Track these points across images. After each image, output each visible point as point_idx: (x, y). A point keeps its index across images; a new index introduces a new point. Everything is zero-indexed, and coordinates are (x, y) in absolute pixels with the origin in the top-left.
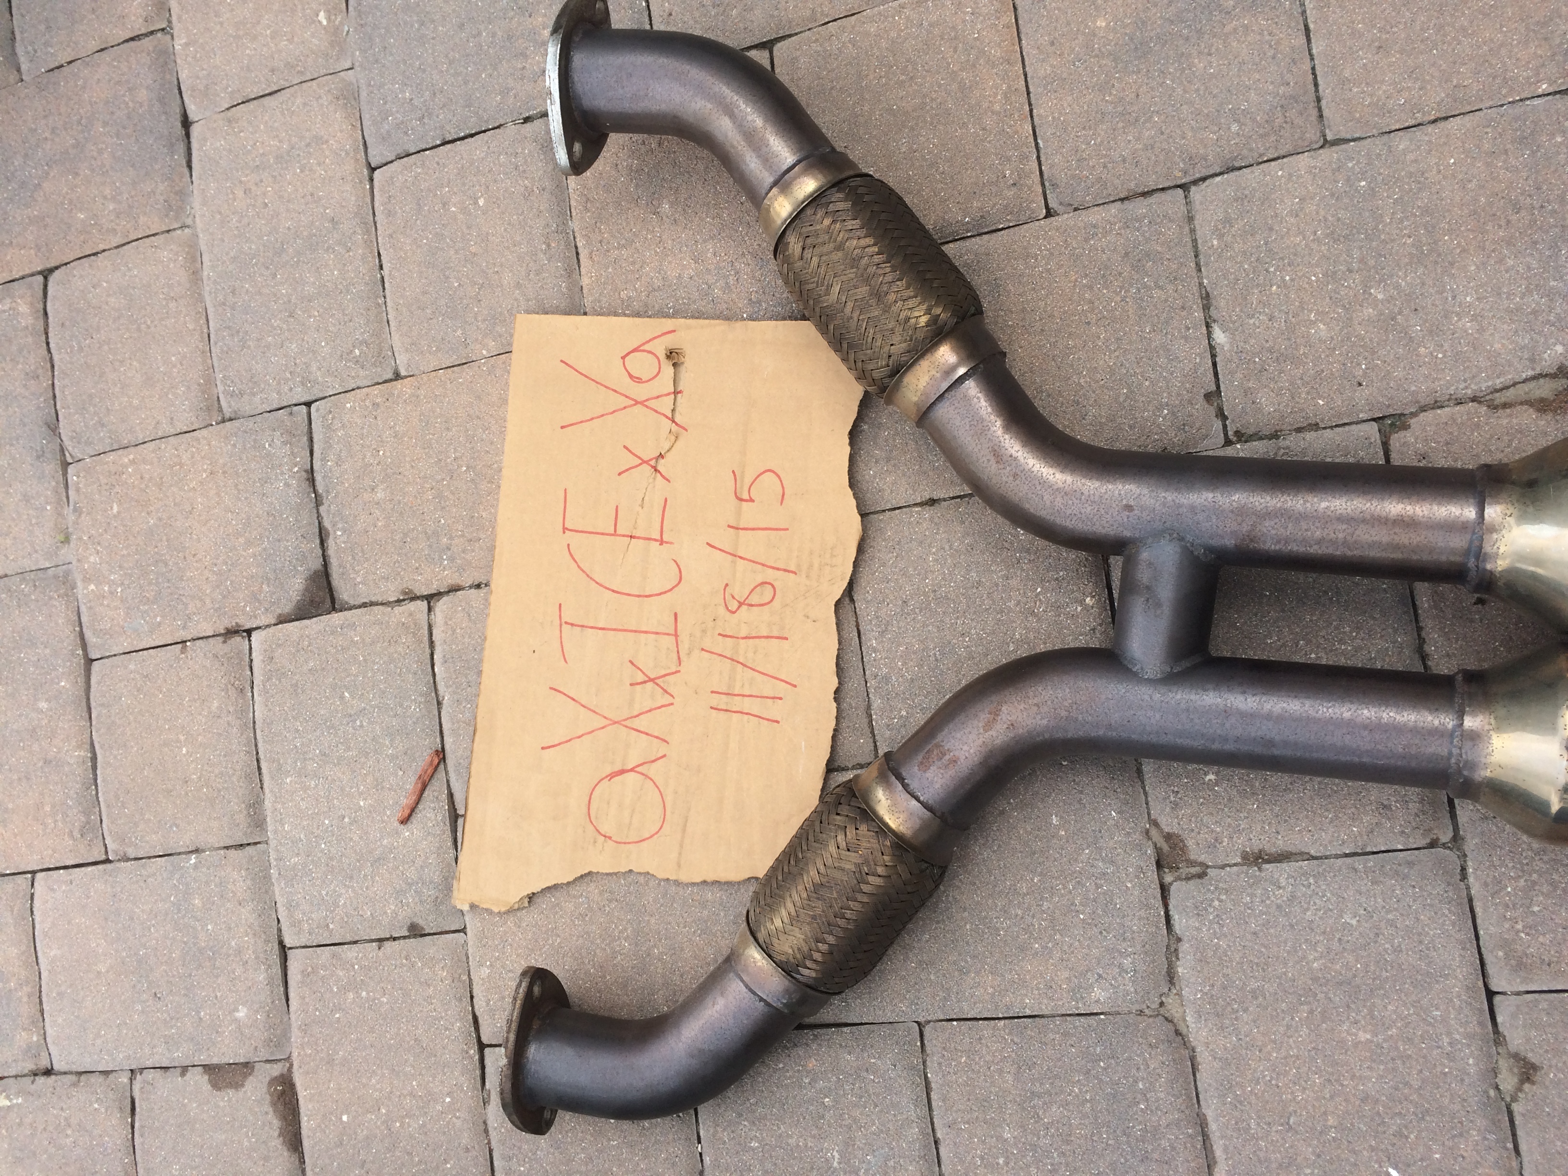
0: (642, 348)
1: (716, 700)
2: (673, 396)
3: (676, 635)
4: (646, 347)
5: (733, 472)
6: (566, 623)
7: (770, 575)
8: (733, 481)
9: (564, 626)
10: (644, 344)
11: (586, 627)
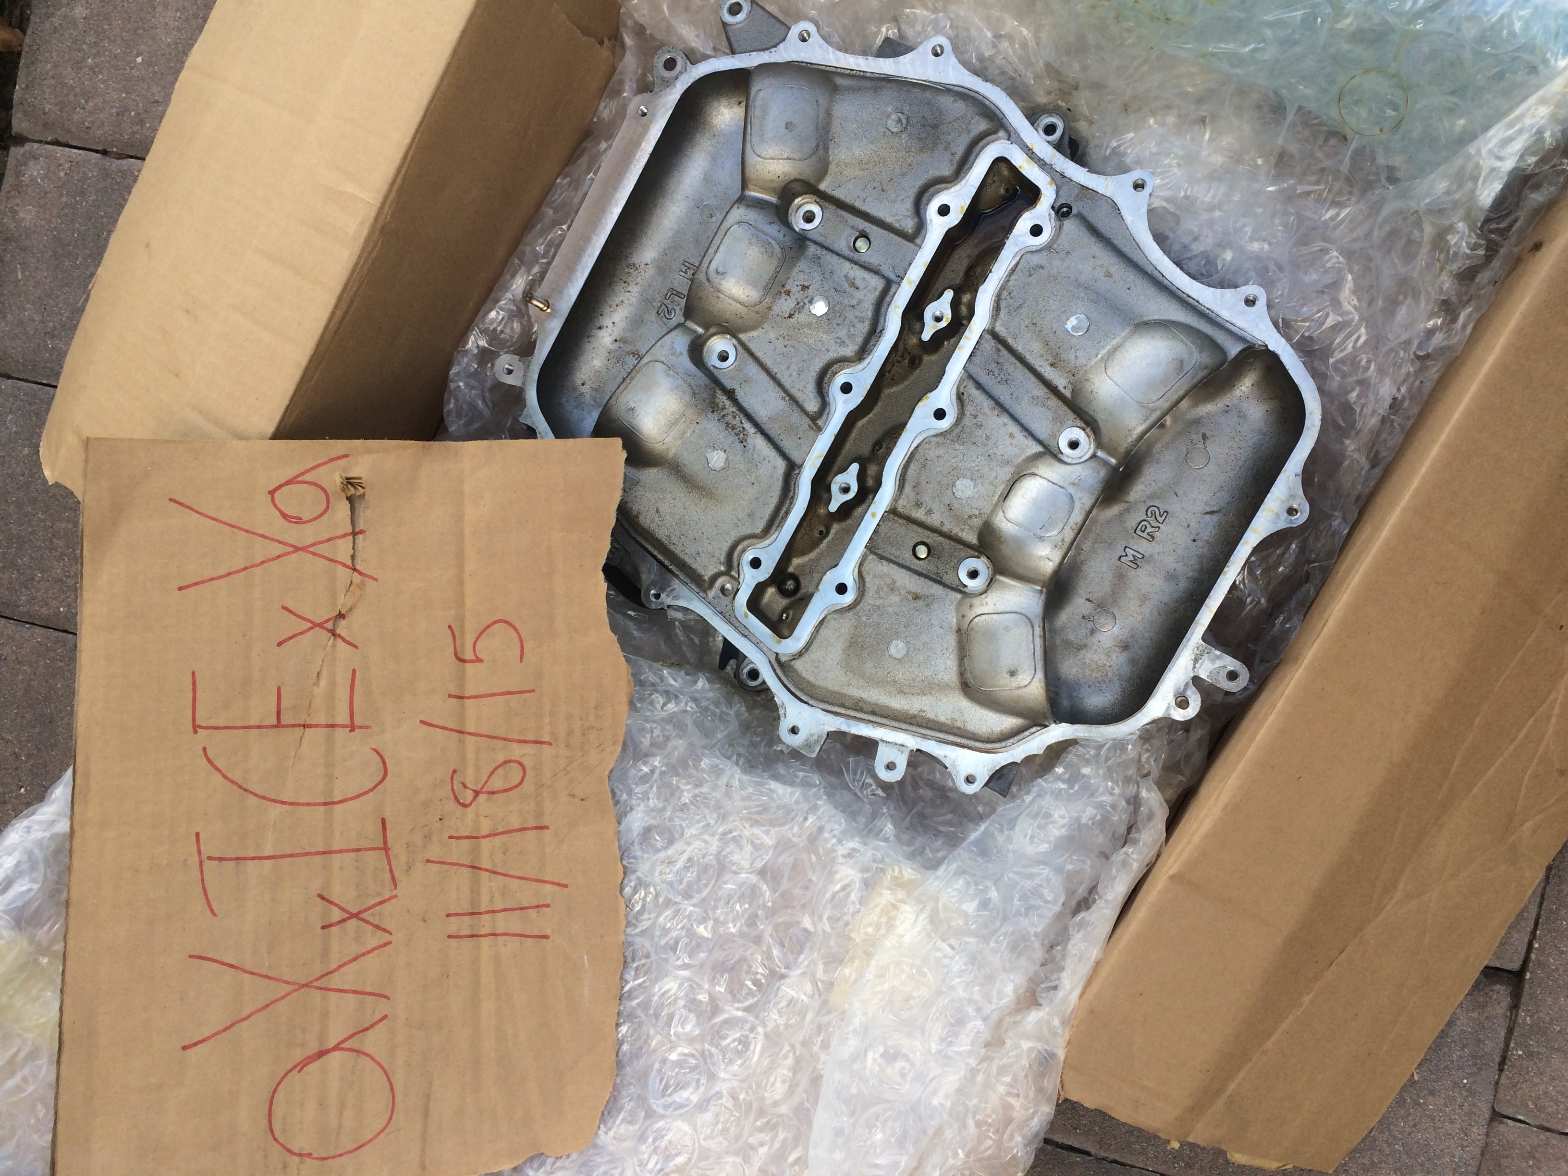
0: (300, 479)
1: (454, 925)
2: (351, 537)
3: (386, 849)
4: (307, 477)
5: (450, 627)
6: (210, 858)
7: (517, 751)
8: (451, 638)
9: (207, 864)
10: (303, 474)
11: (245, 859)
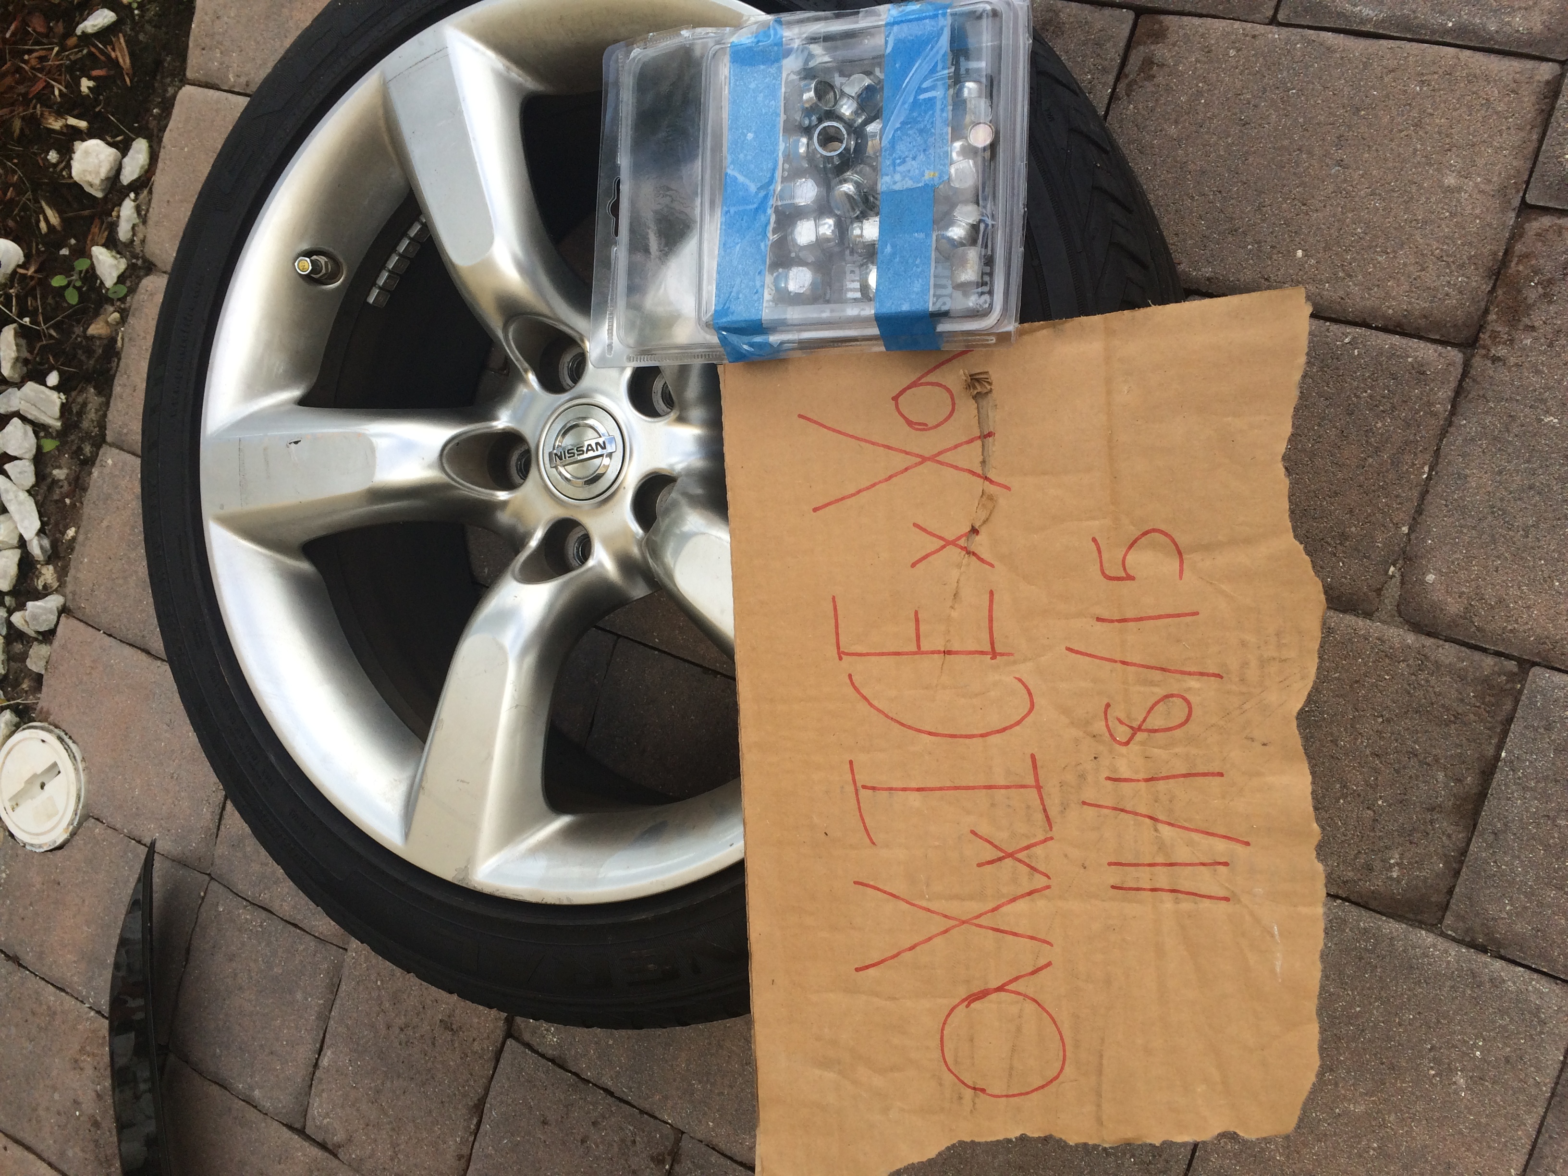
0: (923, 380)
1: (1118, 876)
2: (978, 443)
3: (1039, 788)
4: (930, 378)
5: (1094, 540)
6: (864, 787)
7: (1180, 684)
8: (1096, 553)
9: (863, 793)
10: (926, 374)
11: (896, 789)
